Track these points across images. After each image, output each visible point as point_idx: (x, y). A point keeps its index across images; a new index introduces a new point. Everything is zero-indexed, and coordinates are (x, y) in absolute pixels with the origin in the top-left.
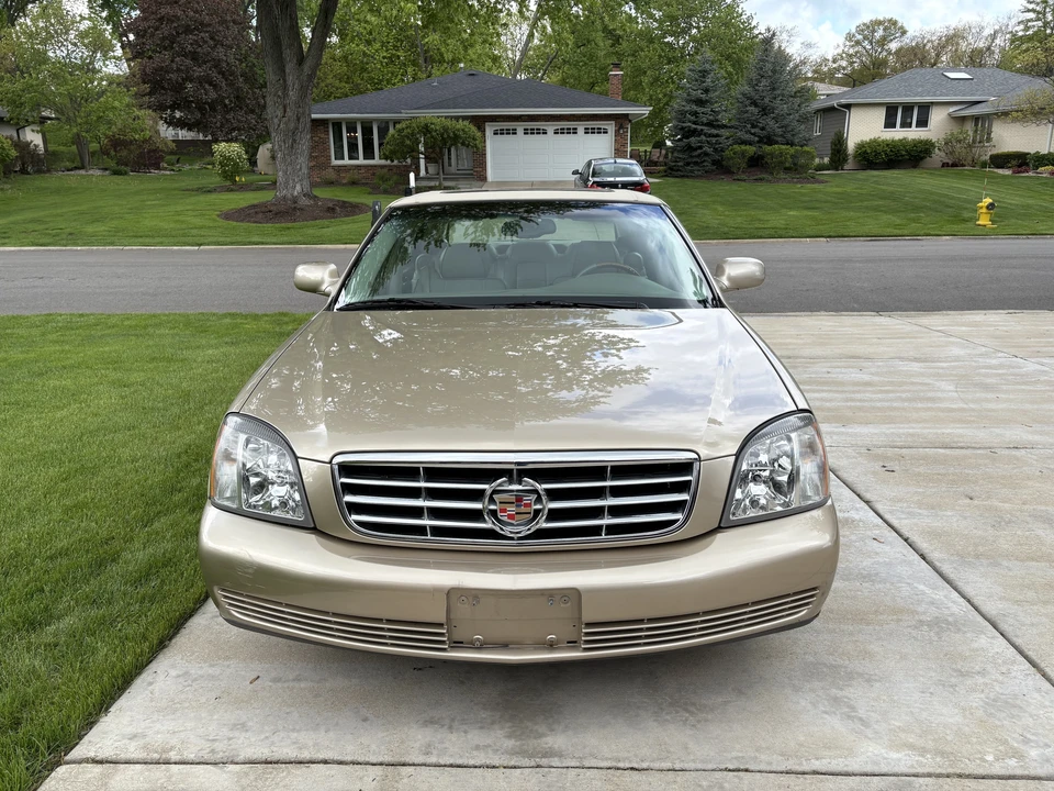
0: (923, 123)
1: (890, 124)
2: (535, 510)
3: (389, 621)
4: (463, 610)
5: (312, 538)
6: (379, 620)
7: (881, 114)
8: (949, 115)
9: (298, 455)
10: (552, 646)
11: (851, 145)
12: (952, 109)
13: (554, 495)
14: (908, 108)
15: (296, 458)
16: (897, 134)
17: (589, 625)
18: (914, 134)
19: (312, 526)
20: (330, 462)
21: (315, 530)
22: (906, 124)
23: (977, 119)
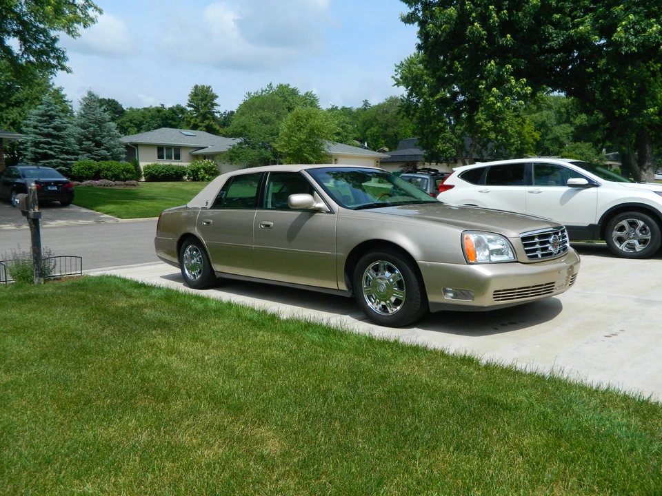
0: (178, 157)
1: (160, 157)
6: (543, 285)
7: (155, 153)
8: (190, 153)
11: (142, 168)
12: (189, 151)
14: (169, 148)
15: (506, 238)
16: (165, 163)
18: (175, 163)
19: (517, 260)
20: (519, 237)
21: (518, 262)
22: (169, 157)
23: (205, 157)
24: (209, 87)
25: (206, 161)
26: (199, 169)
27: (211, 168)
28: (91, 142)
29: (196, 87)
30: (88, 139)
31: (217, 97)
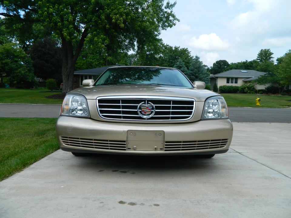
0: (236, 82)
1: (228, 82)
2: (152, 111)
3: (110, 141)
4: (131, 138)
5: (89, 120)
6: (107, 141)
7: (225, 80)
8: (243, 81)
9: (87, 98)
10: (156, 149)
11: (218, 87)
12: (243, 79)
13: (157, 108)
14: (232, 78)
15: (86, 99)
16: (230, 84)
17: (166, 142)
18: (234, 85)
19: (90, 117)
20: (96, 99)
21: (90, 118)
22: (232, 82)
23: (250, 82)
24: (269, 49)
25: (249, 84)
26: (245, 88)
27: (251, 87)
28: (193, 76)
29: (262, 50)
30: (193, 75)
31: (273, 54)
